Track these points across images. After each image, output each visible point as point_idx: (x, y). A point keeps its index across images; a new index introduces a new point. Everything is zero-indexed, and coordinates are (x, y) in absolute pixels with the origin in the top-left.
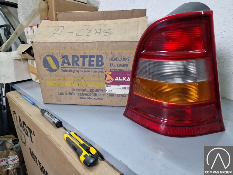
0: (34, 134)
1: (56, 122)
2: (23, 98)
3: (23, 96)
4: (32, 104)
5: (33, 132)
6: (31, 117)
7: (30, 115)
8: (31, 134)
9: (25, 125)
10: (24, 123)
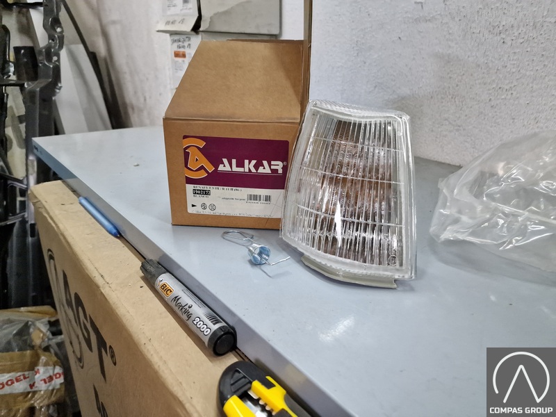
0: (113, 356)
2: (82, 208)
4: (110, 233)
5: (110, 347)
8: (103, 350)
9: (80, 308)
10: (79, 302)
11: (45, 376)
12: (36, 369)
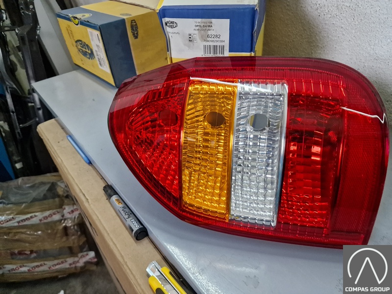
1: (135, 229)
2: (70, 144)
3: (69, 138)
4: (86, 162)
6: (86, 204)
7: (84, 195)
11: (70, 210)
12: (63, 207)
